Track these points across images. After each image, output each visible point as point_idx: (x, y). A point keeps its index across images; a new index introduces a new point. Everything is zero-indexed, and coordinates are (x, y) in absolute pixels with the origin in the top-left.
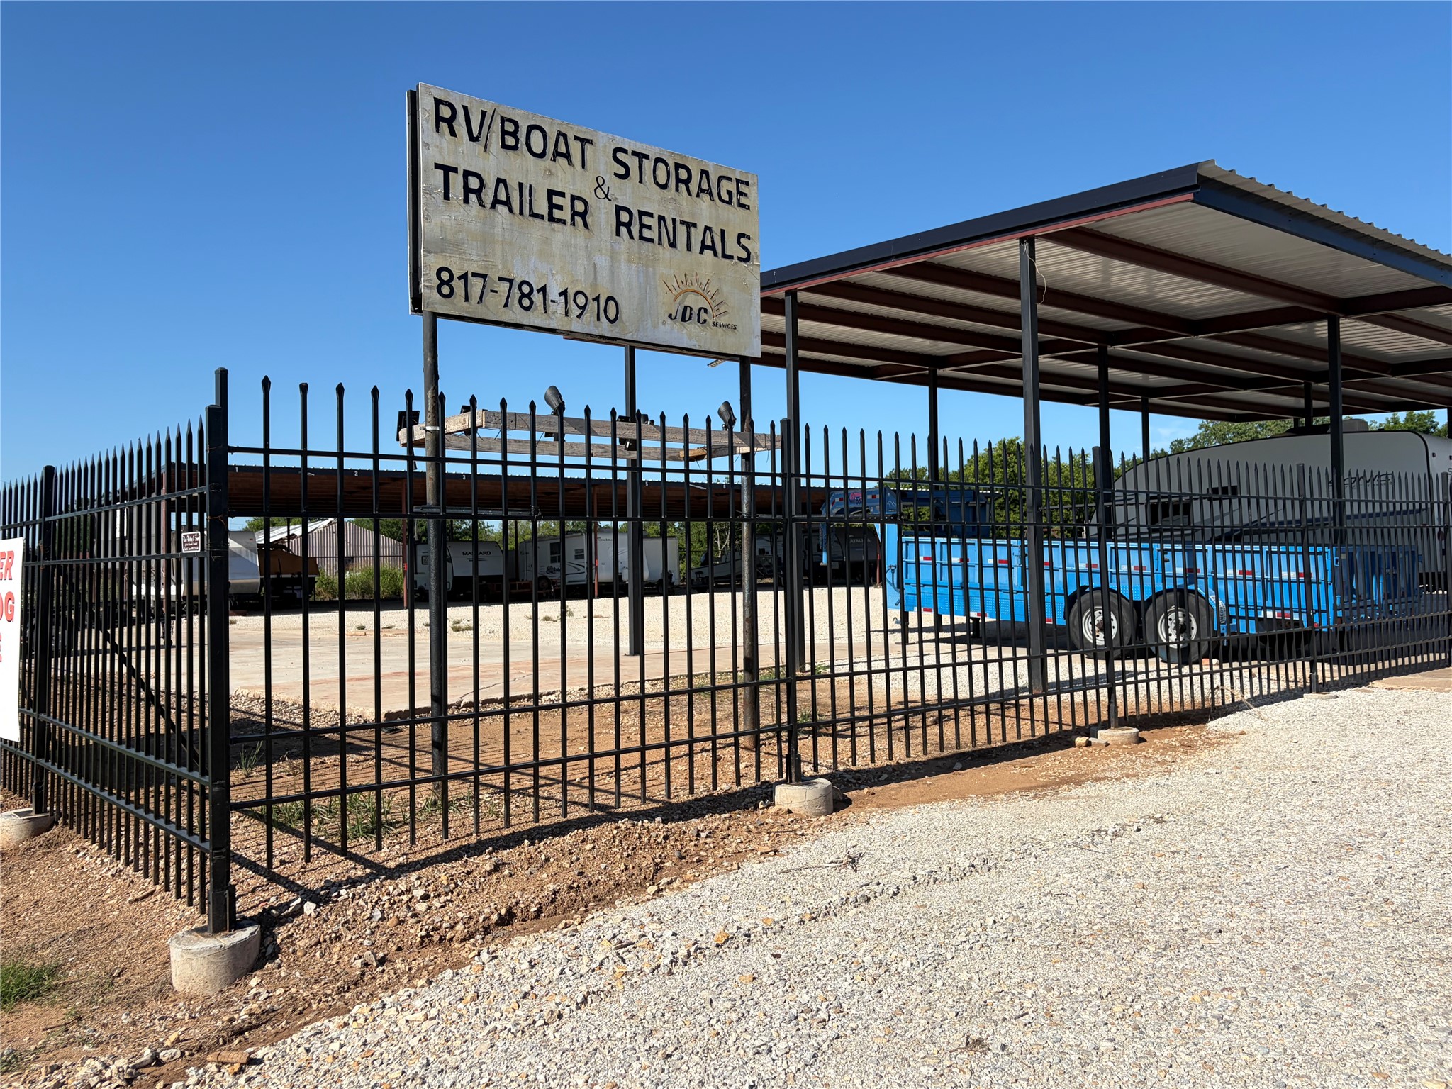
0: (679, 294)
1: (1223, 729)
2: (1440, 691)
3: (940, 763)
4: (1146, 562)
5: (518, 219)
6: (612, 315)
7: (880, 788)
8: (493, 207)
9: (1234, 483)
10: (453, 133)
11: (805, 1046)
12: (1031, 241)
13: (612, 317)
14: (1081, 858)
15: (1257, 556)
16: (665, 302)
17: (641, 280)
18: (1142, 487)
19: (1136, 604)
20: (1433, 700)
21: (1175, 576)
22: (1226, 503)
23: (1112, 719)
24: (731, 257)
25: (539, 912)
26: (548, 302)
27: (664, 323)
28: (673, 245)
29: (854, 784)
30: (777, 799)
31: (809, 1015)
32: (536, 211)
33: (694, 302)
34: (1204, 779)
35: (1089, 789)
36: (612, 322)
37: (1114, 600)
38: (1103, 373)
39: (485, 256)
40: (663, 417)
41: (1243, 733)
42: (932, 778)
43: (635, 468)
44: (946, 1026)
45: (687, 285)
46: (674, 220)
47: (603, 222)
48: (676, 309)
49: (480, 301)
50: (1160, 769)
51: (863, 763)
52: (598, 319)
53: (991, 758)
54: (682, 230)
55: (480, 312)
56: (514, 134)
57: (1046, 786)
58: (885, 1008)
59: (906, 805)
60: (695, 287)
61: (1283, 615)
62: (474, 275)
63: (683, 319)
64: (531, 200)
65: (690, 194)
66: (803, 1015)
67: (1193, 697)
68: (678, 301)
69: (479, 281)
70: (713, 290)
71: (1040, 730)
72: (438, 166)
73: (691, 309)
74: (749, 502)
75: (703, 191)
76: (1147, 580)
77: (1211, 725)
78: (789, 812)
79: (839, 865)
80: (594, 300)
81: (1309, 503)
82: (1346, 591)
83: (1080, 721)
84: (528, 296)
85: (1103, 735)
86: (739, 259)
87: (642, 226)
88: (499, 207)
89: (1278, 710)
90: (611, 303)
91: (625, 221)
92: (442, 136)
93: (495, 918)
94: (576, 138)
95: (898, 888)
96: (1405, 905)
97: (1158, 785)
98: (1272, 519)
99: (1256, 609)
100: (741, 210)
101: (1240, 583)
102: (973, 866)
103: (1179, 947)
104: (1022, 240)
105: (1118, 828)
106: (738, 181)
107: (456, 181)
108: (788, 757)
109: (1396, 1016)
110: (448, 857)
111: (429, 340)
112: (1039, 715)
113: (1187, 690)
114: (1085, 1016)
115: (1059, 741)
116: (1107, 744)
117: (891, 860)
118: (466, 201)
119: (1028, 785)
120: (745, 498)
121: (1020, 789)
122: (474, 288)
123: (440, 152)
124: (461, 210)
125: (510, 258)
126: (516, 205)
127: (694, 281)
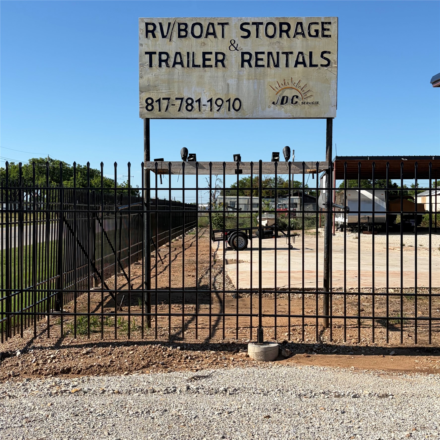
0: (280, 91)
5: (186, 69)
6: (237, 107)
8: (174, 66)
10: (154, 36)
16: (270, 96)
17: (256, 87)
24: (316, 66)
26: (202, 106)
27: (269, 107)
32: (196, 63)
33: (289, 94)
36: (237, 110)
39: (169, 89)
45: (285, 85)
46: (278, 53)
47: (234, 62)
48: (277, 98)
49: (167, 110)
52: (229, 110)
54: (283, 57)
55: (167, 114)
56: (185, 30)
60: (290, 86)
62: (164, 99)
63: (282, 103)
64: (193, 60)
65: (289, 37)
68: (279, 94)
69: (166, 101)
70: (302, 85)
72: (146, 53)
73: (287, 97)
75: (298, 34)
78: (248, 356)
79: (188, 379)
80: (227, 101)
84: (191, 104)
86: (322, 65)
87: (257, 59)
88: (176, 66)
90: (237, 102)
91: (247, 59)
92: (149, 39)
94: (219, 24)
100: (325, 38)
106: (323, 23)
107: (156, 58)
118: (160, 66)
122: (163, 105)
123: (148, 47)
124: (158, 70)
125: (182, 89)
126: (185, 63)
127: (290, 83)
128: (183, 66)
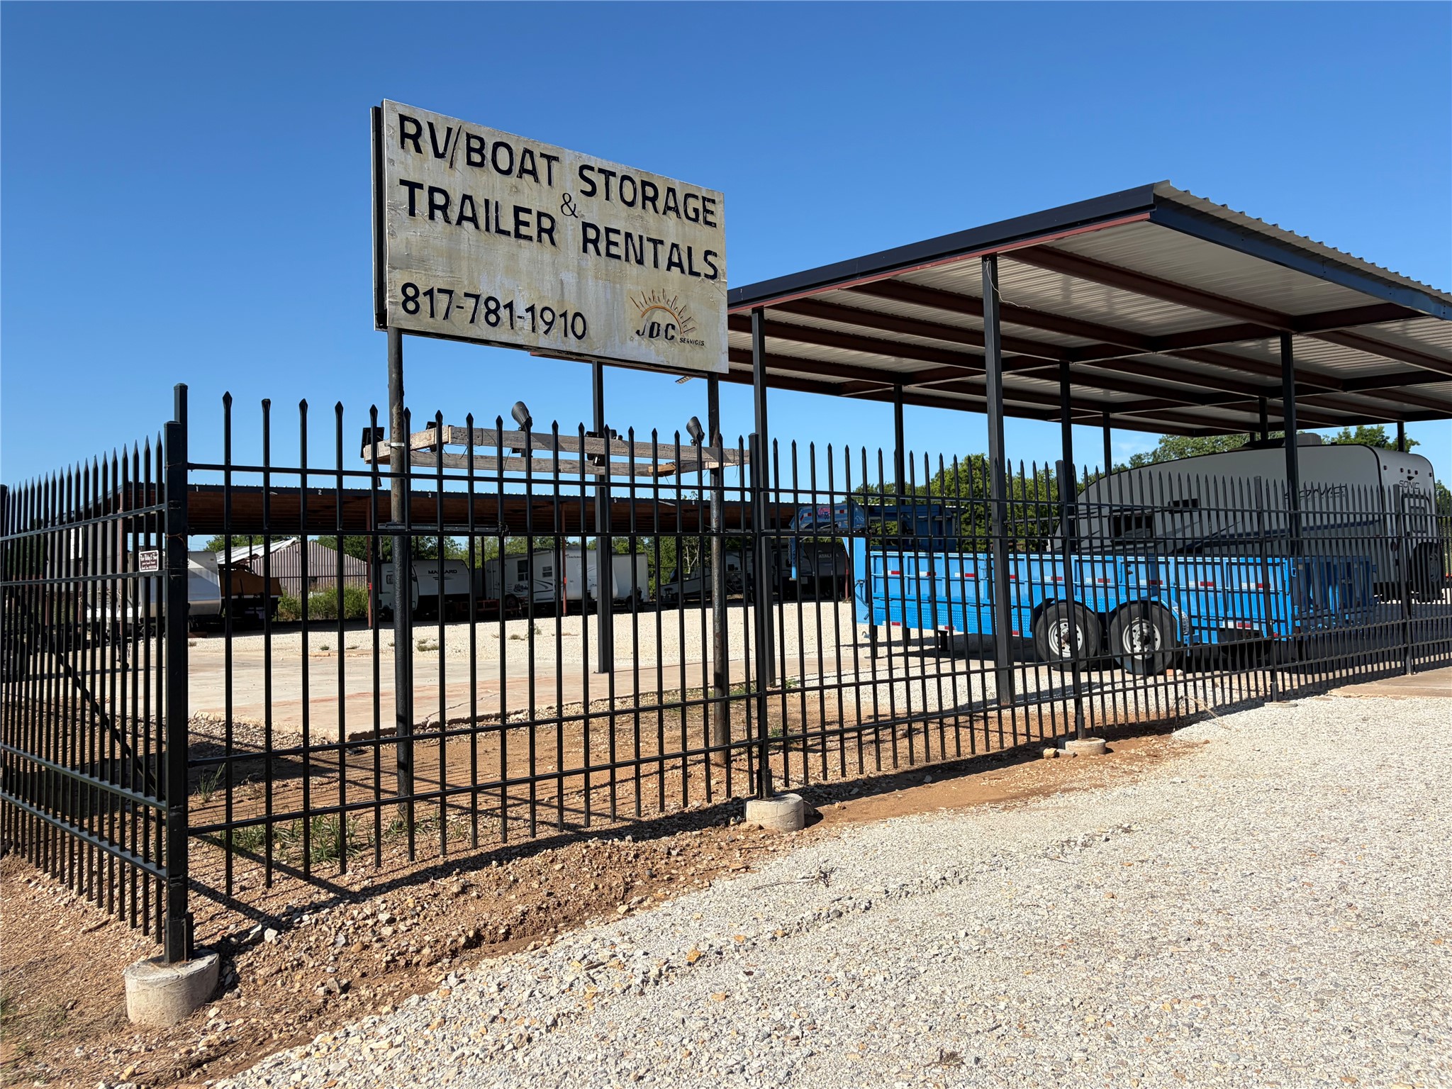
0: (647, 311)
1: (1187, 739)
2: (1396, 698)
3: (910, 776)
4: (1110, 575)
5: (484, 235)
6: (579, 331)
7: (851, 802)
8: (459, 223)
9: (1195, 496)
10: (418, 149)
11: (778, 1064)
12: (993, 259)
13: (579, 333)
14: (1052, 869)
15: (1218, 568)
16: (632, 318)
17: (609, 296)
18: (1105, 500)
19: (1101, 616)
20: (1389, 707)
21: (1139, 588)
22: (1187, 515)
23: (1080, 730)
24: (698, 274)
25: (508, 933)
26: (515, 318)
27: (632, 339)
28: (640, 262)
29: (826, 799)
30: (748, 815)
31: (783, 1033)
32: (502, 227)
33: (662, 318)
34: (1170, 788)
35: (1058, 800)
36: (580, 338)
37: (1079, 613)
38: (1065, 388)
39: (451, 272)
40: (631, 432)
41: (1207, 742)
42: (903, 792)
43: (604, 484)
44: (919, 1040)
45: (655, 301)
46: (641, 237)
47: (570, 238)
48: (644, 325)
49: (446, 316)
50: (1127, 779)
51: (834, 778)
52: (566, 335)
53: (961, 770)
54: (649, 247)
55: (446, 328)
56: (480, 151)
57: (1015, 797)
58: (859, 1023)
59: (877, 819)
60: (662, 304)
61: (1244, 625)
62: (440, 291)
63: (651, 336)
64: (497, 217)
65: (657, 212)
66: (776, 1032)
67: (1158, 707)
68: (646, 317)
69: (445, 297)
70: (679, 305)
71: (1009, 742)
72: (403, 182)
73: (659, 325)
74: (718, 517)
75: (670, 208)
76: (1112, 592)
77: (1176, 734)
78: (761, 828)
79: (811, 881)
80: (561, 316)
81: (1266, 515)
82: (1304, 601)
83: (1048, 733)
84: (495, 312)
85: (1071, 746)
86: (706, 276)
87: (609, 243)
88: (465, 223)
89: (1241, 719)
90: (579, 319)
91: (592, 238)
92: (408, 152)
93: (462, 940)
94: (542, 155)
95: (870, 903)
96: (1368, 909)
97: (1126, 795)
98: (1232, 531)
99: (1218, 620)
100: (708, 227)
101: (1202, 594)
102: (944, 879)
103: (1148, 955)
104: (984, 258)
105: (1087, 838)
106: (704, 199)
107: (422, 197)
108: (759, 772)
109: (1362, 1020)
110: (414, 879)
111: (394, 356)
112: (1007, 727)
113: (1152, 701)
114: (1058, 1027)
115: (1027, 752)
116: (1075, 755)
117: (863, 874)
118: (432, 217)
119: (998, 797)
120: (714, 513)
121: (990, 801)
122: (440, 304)
123: (405, 169)
124: (427, 226)
125: (476, 274)
126: (482, 222)
127: (661, 298)
128: (477, 227)
